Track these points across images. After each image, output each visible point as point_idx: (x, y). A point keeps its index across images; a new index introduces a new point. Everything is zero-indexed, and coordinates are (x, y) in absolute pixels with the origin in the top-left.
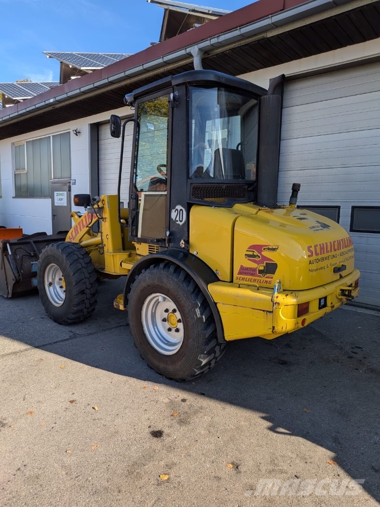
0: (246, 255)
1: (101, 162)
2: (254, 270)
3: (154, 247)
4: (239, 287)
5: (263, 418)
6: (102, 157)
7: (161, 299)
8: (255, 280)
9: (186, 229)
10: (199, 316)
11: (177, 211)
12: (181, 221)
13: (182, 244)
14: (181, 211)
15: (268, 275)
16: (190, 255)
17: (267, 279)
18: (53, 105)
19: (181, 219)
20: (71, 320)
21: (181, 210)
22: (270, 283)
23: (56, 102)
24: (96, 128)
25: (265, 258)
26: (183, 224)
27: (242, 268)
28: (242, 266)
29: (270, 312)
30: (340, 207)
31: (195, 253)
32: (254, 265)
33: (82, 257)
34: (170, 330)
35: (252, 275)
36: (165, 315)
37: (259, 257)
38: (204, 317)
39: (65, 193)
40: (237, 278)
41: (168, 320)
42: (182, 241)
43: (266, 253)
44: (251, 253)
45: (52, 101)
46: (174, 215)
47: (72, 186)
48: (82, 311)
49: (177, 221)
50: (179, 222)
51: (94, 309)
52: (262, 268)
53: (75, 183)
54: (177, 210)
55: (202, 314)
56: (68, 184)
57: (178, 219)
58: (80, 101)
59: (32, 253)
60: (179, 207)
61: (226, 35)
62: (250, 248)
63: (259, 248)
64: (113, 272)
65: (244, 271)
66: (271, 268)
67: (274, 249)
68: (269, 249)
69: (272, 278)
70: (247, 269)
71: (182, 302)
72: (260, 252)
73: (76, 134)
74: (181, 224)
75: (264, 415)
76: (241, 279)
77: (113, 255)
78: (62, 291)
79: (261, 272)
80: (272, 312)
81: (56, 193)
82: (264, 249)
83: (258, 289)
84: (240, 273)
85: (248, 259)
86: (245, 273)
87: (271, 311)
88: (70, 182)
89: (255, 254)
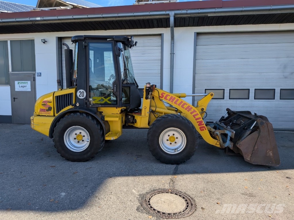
24: (60, 40)
39: (29, 82)
45: (38, 19)
47: (37, 78)
53: (40, 75)
56: (33, 76)
61: (192, 11)
73: (44, 43)
81: (16, 82)
88: (34, 75)
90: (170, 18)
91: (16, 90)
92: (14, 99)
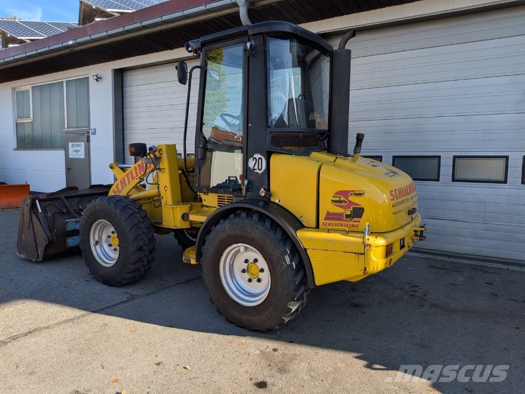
0: (332, 201)
1: (127, 111)
2: (341, 215)
3: (225, 197)
4: (328, 232)
5: (357, 357)
6: (127, 104)
7: (242, 249)
8: (342, 225)
9: (266, 178)
10: (288, 263)
11: (255, 160)
12: (260, 170)
13: (262, 193)
14: (260, 160)
15: (355, 219)
16: (271, 204)
17: (354, 223)
18: (71, 47)
19: (260, 168)
20: (126, 280)
21: (260, 158)
22: (357, 226)
23: (77, 45)
24: (120, 75)
25: (351, 203)
26: (262, 173)
27: (328, 213)
28: (328, 212)
29: (361, 254)
30: (382, 156)
31: (277, 201)
32: (341, 210)
33: (137, 211)
34: (250, 280)
35: (339, 219)
36: (245, 266)
37: (346, 202)
38: (294, 263)
39: (83, 144)
40: (323, 223)
41: (248, 271)
42: (262, 190)
43: (352, 198)
44: (338, 199)
45: (71, 42)
46: (251, 163)
47: (92, 137)
48: (138, 269)
49: (256, 170)
50: (257, 171)
51: (151, 267)
52: (348, 213)
53: (94, 134)
54: (255, 158)
55: (291, 261)
56: (87, 134)
57: (256, 167)
58: (106, 44)
59: (64, 210)
60: (257, 156)
62: (336, 194)
63: (345, 193)
64: (173, 225)
65: (330, 216)
66: (358, 212)
67: (360, 194)
68: (355, 194)
69: (359, 222)
70: (334, 214)
71: (270, 251)
72: (347, 197)
73: (97, 80)
74: (260, 172)
75: (356, 355)
76: (327, 224)
77: (173, 208)
78: (111, 250)
79: (347, 216)
80: (364, 254)
81: (70, 144)
82: (351, 194)
83: (347, 233)
84: (326, 219)
85: (335, 205)
86: (332, 219)
87: (363, 252)
88: (88, 132)
89: (341, 199)
90: (239, 12)
91: (71, 156)
92: (68, 170)
